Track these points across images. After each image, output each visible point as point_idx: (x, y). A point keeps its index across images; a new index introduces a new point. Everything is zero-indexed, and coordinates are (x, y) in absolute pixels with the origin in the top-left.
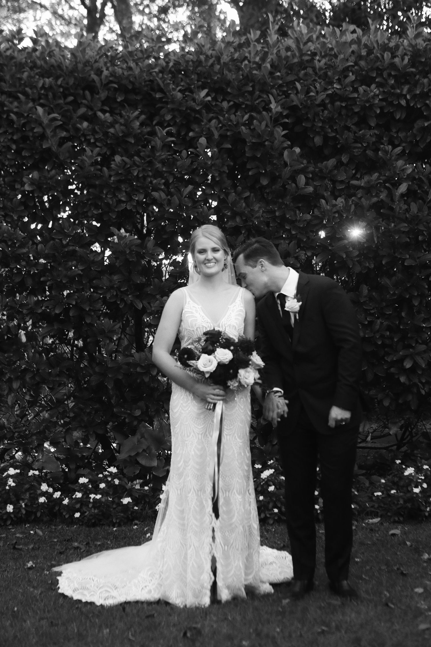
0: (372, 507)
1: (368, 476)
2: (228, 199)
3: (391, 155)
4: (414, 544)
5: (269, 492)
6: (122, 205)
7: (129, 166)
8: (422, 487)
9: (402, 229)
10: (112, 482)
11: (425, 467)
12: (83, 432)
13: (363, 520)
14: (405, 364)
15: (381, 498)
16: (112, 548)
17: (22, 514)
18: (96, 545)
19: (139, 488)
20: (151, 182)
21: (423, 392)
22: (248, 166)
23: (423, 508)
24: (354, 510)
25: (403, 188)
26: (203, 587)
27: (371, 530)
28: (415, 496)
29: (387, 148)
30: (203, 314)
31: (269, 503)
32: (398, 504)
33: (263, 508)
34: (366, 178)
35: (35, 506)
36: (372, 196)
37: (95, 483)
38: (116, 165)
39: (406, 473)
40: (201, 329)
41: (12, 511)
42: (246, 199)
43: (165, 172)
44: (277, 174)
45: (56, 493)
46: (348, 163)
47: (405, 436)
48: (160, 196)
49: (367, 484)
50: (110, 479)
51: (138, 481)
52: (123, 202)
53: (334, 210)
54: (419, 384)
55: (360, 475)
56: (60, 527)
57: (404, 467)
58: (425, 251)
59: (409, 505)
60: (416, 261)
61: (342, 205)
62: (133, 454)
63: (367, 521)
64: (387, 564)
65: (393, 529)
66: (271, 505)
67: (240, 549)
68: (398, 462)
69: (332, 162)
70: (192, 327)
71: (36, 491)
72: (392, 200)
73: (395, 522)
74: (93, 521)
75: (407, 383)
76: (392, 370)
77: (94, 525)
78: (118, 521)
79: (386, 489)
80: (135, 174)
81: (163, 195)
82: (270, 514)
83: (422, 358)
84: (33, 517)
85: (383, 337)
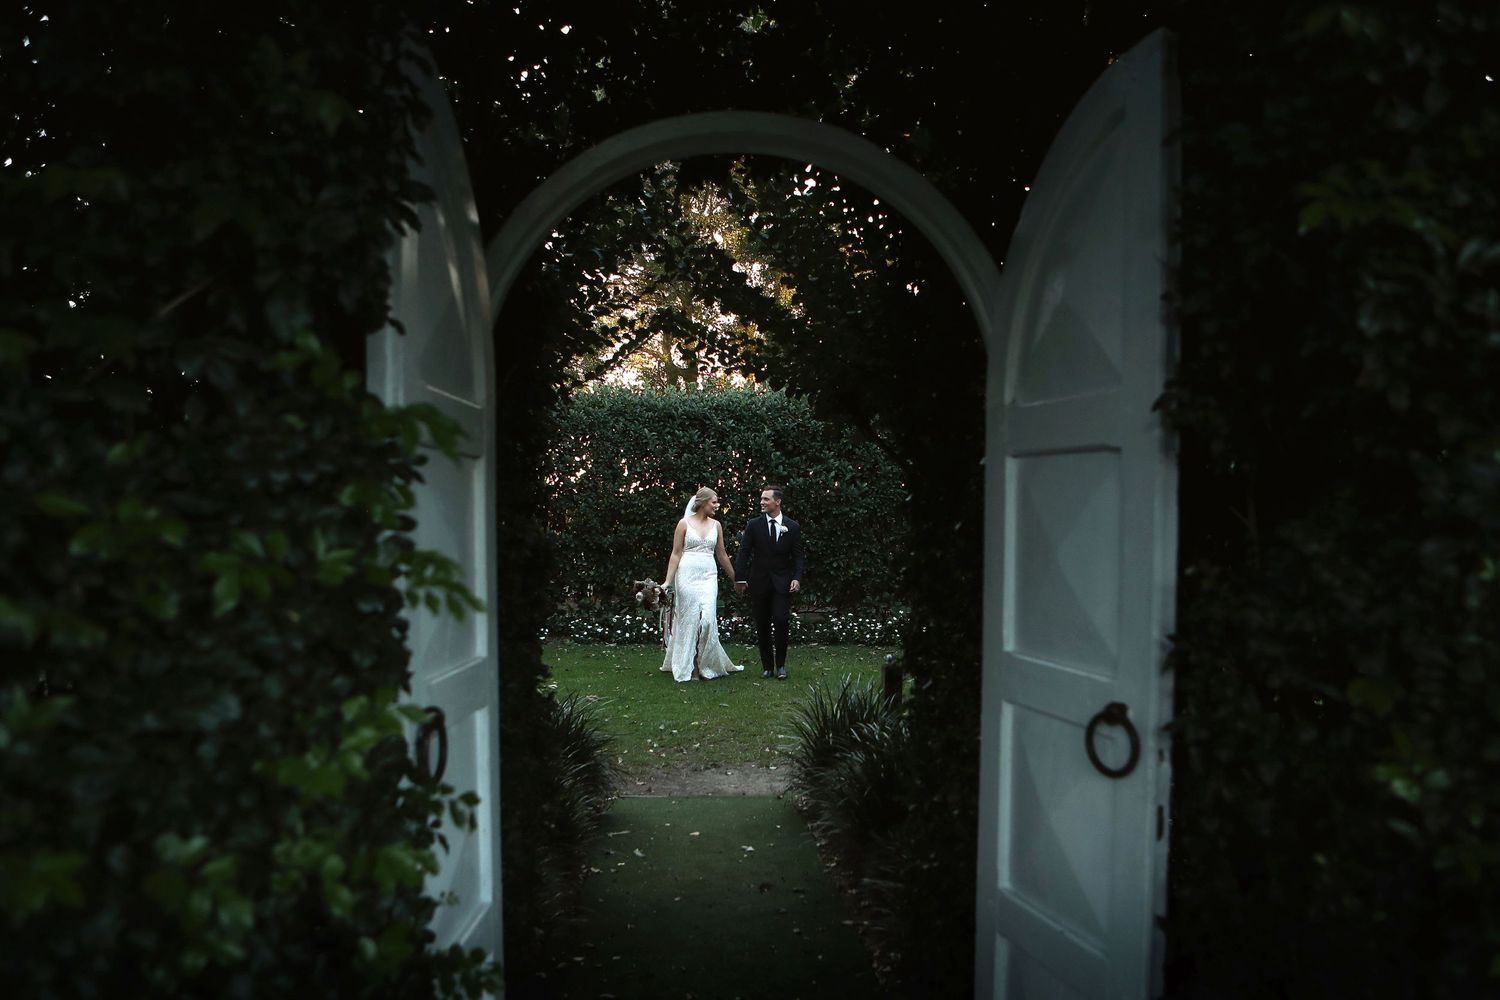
30: (696, 534)
85: (822, 550)
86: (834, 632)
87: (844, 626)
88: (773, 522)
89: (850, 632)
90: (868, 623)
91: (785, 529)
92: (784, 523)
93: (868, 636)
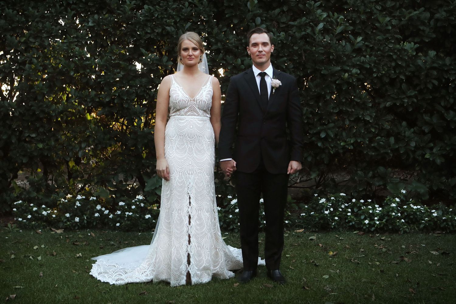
0: (299, 222)
1: (297, 203)
2: (213, 32)
3: (313, 7)
4: (324, 245)
5: (236, 213)
6: (148, 35)
7: (152, 11)
8: (330, 210)
9: (320, 51)
10: (139, 205)
11: (332, 198)
12: (124, 174)
13: (293, 230)
14: (321, 135)
15: (305, 217)
16: (135, 245)
17: (85, 223)
18: (125, 244)
19: (156, 209)
20: (166, 21)
21: (332, 153)
22: (226, 12)
23: (330, 223)
24: (288, 224)
25: (321, 26)
26: (181, 274)
27: (298, 236)
28: (325, 215)
29: (311, 2)
30: (183, 92)
31: (235, 219)
32: (315, 221)
33: (232, 223)
34: (298, 21)
35: (92, 218)
36: (302, 31)
37: (129, 205)
38: (145, 11)
39: (321, 202)
40: (182, 102)
41: (78, 221)
42: (225, 32)
43: (175, 15)
44: (244, 17)
45: (106, 211)
46: (287, 11)
47: (321, 181)
48: (171, 29)
49: (297, 209)
50: (138, 203)
51: (156, 205)
52: (149, 33)
53: (279, 39)
54: (330, 147)
55: (293, 203)
56: (107, 232)
57: (319, 198)
58: (334, 65)
59: (322, 221)
60: (328, 71)
61: (283, 36)
62: (153, 188)
63: (295, 231)
64: (307, 258)
65: (311, 236)
66: (237, 221)
67: (209, 248)
68: (316, 195)
69: (277, 11)
70: (176, 100)
71: (94, 210)
72: (315, 34)
73: (313, 232)
74: (127, 228)
75: (322, 147)
76: (313, 139)
77: (128, 231)
78: (142, 229)
79: (308, 211)
80: (156, 16)
81: (173, 29)
82: (236, 226)
83: (332, 131)
84: (92, 225)
85: (308, 118)
86: (324, 217)
87: (336, 209)
88: (263, 75)
89: (343, 217)
90: (364, 204)
91: (278, 83)
92: (275, 76)
93: (367, 222)
